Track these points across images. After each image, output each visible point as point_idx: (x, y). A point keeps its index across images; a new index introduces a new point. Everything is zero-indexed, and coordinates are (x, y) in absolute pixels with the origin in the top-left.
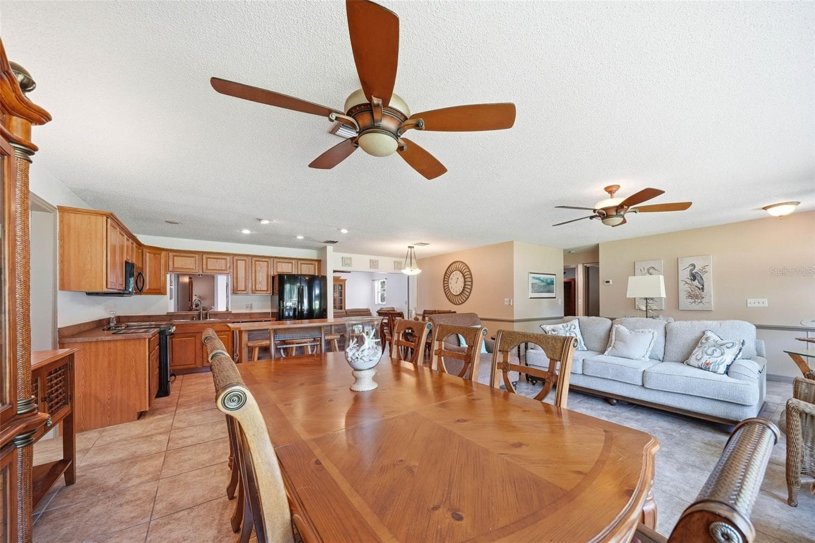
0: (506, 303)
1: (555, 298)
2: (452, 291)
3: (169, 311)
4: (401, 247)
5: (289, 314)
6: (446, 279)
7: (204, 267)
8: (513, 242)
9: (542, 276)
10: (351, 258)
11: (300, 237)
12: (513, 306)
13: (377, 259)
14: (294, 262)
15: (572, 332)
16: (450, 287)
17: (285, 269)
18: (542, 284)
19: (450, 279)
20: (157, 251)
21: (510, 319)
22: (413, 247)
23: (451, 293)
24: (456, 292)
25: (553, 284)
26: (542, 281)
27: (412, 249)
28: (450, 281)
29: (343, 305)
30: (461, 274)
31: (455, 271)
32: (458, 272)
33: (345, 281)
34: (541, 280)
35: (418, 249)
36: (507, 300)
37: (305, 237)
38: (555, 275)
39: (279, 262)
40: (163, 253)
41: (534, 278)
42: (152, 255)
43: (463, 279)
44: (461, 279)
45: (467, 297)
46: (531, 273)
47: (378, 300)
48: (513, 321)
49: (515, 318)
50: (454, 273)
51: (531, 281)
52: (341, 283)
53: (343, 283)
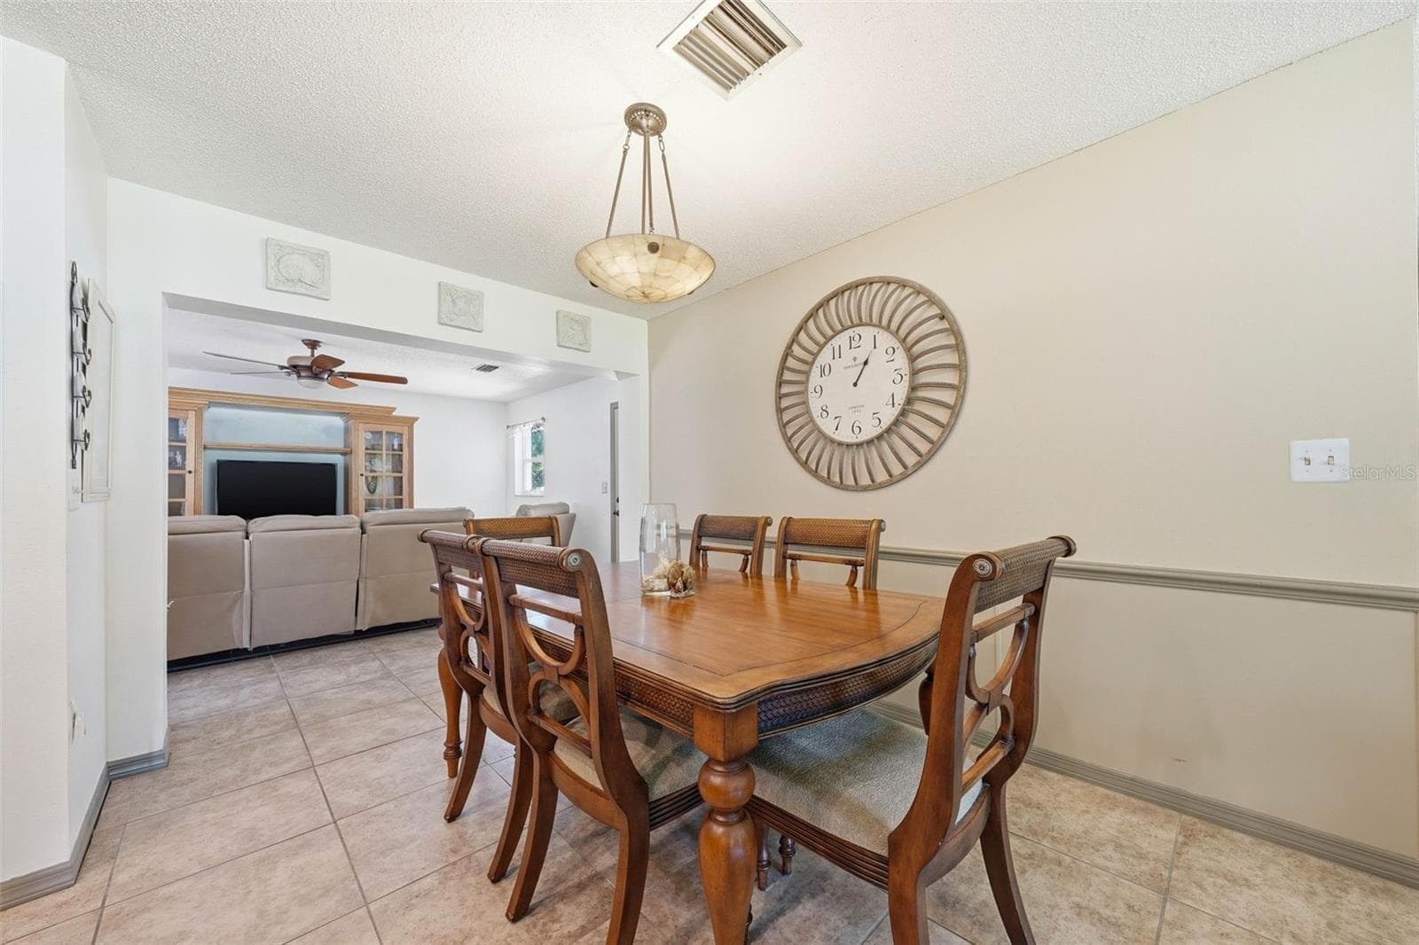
6: (788, 379)
13: (475, 287)
16: (815, 409)
19: (815, 373)
24: (856, 428)
28: (815, 381)
29: (405, 496)
31: (844, 330)
32: (869, 333)
33: (410, 422)
44: (889, 364)
52: (396, 429)
53: (405, 431)
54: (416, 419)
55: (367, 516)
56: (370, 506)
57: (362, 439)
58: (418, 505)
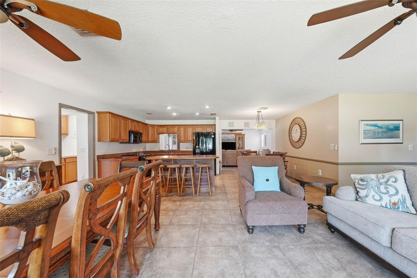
0: (331, 148)
1: (402, 143)
2: (293, 139)
3: (160, 149)
4: (253, 112)
5: (198, 152)
6: (290, 131)
7: (169, 131)
8: (337, 95)
9: (380, 123)
10: (233, 122)
11: (197, 114)
12: (338, 150)
13: (248, 122)
14: (203, 126)
15: (390, 185)
16: (292, 136)
17: (199, 130)
18: (380, 130)
19: (292, 131)
20: (153, 126)
21: (335, 161)
22: (261, 112)
23: (293, 140)
24: (296, 139)
25: (399, 130)
26: (381, 127)
27: (260, 113)
28: (292, 132)
29: (244, 147)
30: (299, 127)
31: (295, 125)
32: (297, 125)
33: (244, 135)
34: (378, 127)
35: (264, 112)
36: (332, 145)
37: (199, 114)
38: (402, 120)
39: (197, 127)
40: (156, 127)
41: (367, 125)
42: (151, 128)
43: (300, 130)
44: (299, 130)
45: (302, 143)
46: (362, 121)
47: (263, 145)
48: (337, 164)
49: (340, 161)
50: (295, 126)
51: (363, 128)
52: (242, 136)
53: (243, 136)
54: (245, 134)
55: (238, 150)
56: (239, 149)
57: (237, 138)
58: (245, 149)
